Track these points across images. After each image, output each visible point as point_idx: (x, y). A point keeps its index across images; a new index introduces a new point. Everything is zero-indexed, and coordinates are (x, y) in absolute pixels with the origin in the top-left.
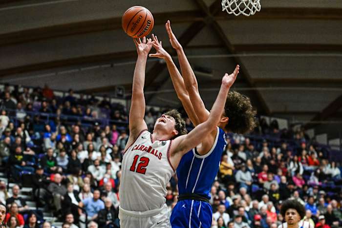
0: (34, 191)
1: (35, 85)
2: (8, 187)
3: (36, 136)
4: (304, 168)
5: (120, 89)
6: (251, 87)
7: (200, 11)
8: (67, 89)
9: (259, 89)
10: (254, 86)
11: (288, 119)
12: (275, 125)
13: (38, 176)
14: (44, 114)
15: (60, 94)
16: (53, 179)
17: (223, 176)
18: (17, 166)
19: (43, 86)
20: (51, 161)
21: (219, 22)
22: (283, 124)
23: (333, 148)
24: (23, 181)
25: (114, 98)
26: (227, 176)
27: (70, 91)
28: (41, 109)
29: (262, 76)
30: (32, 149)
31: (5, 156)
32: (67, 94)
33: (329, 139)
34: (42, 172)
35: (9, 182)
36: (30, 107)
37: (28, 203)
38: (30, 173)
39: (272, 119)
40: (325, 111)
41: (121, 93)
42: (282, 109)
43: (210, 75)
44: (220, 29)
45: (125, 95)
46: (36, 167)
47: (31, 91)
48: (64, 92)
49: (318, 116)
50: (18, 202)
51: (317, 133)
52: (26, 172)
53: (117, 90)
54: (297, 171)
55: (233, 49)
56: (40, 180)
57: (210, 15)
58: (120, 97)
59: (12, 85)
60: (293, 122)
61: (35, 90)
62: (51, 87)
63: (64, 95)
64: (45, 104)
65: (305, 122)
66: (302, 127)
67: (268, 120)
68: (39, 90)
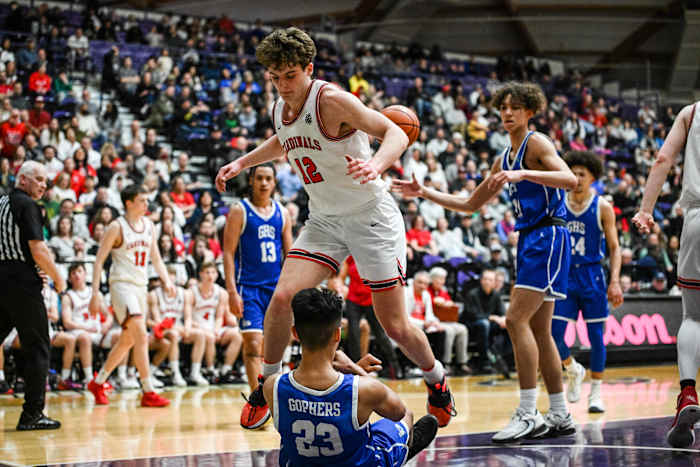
0: (208, 161)
1: (208, 13)
2: (172, 157)
3: (209, 85)
4: (586, 129)
5: (328, 19)
8: (252, 18)
9: (525, 19)
10: (517, 14)
11: (565, 62)
12: (546, 69)
13: (214, 141)
14: (221, 55)
15: (244, 27)
16: (235, 145)
17: (472, 141)
18: (185, 127)
19: (219, 15)
20: (231, 120)
22: (557, 68)
23: (627, 102)
24: (193, 148)
25: (320, 31)
26: (479, 142)
27: (258, 22)
28: (216, 48)
30: (206, 103)
31: (167, 113)
32: (253, 27)
34: (218, 135)
35: (174, 149)
36: (202, 45)
37: (200, 178)
38: (202, 137)
39: (543, 61)
41: (329, 24)
42: (555, 47)
45: (336, 27)
46: (211, 129)
47: (203, 22)
48: (250, 24)
49: (607, 57)
50: (187, 177)
51: (605, 81)
52: (197, 136)
53: (323, 20)
54: (577, 134)
56: (217, 147)
58: (328, 30)
59: (177, 14)
61: (209, 20)
62: (231, 16)
63: (249, 29)
64: (222, 40)
67: (537, 63)
68: (215, 22)
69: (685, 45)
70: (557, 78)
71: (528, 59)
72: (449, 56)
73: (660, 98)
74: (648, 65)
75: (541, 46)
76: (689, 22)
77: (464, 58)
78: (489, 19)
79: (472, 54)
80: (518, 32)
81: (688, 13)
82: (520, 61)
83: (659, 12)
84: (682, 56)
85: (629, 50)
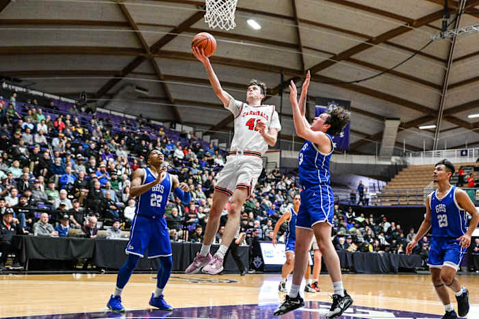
6: (171, 103)
7: (143, 49)
21: (156, 59)
29: (180, 98)
33: (219, 142)
40: (219, 124)
44: (155, 63)
55: (162, 78)
57: (150, 53)
60: (198, 129)
65: (205, 131)
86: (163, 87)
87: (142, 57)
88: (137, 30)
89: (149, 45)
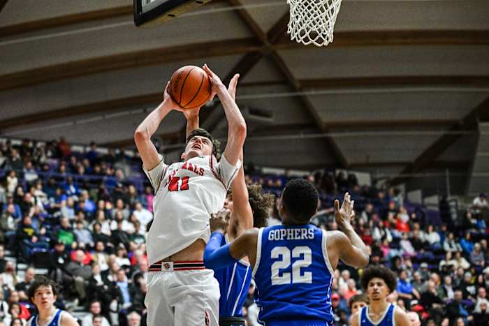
0: (50, 272)
1: (50, 138)
2: (17, 269)
3: (50, 203)
4: (392, 234)
5: (155, 140)
7: (254, 37)
8: (89, 142)
9: (333, 135)
10: (327, 132)
11: (371, 173)
12: (353, 181)
13: (57, 254)
14: (61, 175)
15: (80, 149)
19: (58, 139)
22: (363, 179)
23: (430, 208)
24: (35, 261)
27: (92, 144)
32: (88, 149)
33: (425, 195)
35: (18, 262)
36: (45, 167)
38: (44, 250)
39: (351, 172)
40: (419, 159)
42: (362, 160)
43: (271, 120)
44: (281, 61)
45: (163, 148)
48: (85, 146)
49: (409, 167)
51: (409, 189)
52: (39, 250)
55: (298, 85)
57: (267, 44)
60: (378, 176)
61: (49, 144)
62: (68, 139)
63: (85, 151)
66: (387, 182)
67: (346, 174)
68: (55, 144)
69: (479, 154)
70: (364, 187)
71: (338, 172)
72: (266, 170)
73: (459, 204)
74: (447, 173)
75: (349, 160)
76: (482, 133)
77: (279, 172)
78: (302, 136)
79: (288, 168)
80: (328, 146)
81: (482, 125)
82: (331, 174)
83: (454, 125)
84: (477, 164)
85: (429, 160)
86: (302, 103)
87: (254, 53)
88: (240, 5)
89: (265, 29)
